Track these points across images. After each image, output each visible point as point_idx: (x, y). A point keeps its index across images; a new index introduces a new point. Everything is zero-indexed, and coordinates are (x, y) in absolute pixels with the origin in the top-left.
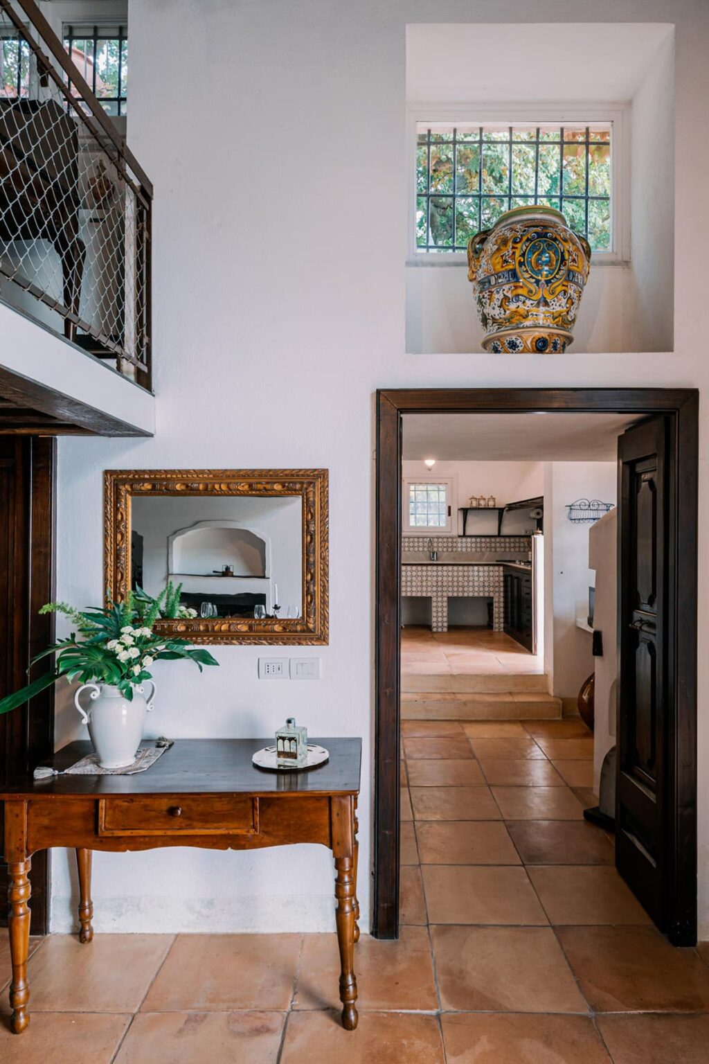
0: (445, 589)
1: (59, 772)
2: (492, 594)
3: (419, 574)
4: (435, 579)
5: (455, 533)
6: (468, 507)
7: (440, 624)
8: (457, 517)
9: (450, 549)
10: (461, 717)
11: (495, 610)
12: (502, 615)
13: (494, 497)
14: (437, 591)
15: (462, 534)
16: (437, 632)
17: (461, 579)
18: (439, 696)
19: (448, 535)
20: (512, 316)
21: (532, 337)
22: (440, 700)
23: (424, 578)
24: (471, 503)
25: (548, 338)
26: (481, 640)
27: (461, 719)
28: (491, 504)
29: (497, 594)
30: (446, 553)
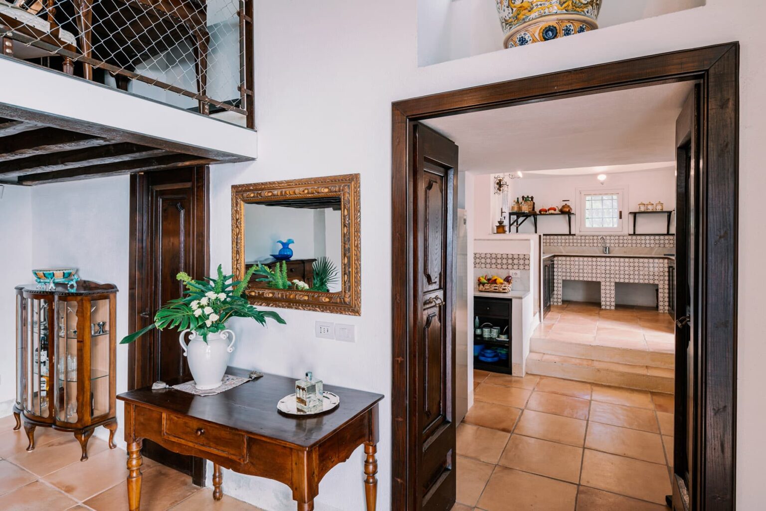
0: (612, 276)
1: (169, 386)
2: (656, 282)
3: (590, 263)
4: (604, 268)
5: (626, 233)
6: (637, 211)
7: (608, 303)
8: (628, 220)
9: (621, 245)
10: (595, 380)
11: (660, 295)
12: (667, 299)
13: (661, 202)
14: (605, 278)
15: (632, 233)
16: (606, 309)
17: (627, 268)
18: (578, 361)
19: (619, 234)
20: (518, 12)
21: (540, 28)
22: (576, 365)
23: (594, 267)
24: (640, 208)
25: (556, 25)
26: (640, 319)
27: (595, 382)
28: (659, 208)
29: (662, 282)
30: (617, 248)
